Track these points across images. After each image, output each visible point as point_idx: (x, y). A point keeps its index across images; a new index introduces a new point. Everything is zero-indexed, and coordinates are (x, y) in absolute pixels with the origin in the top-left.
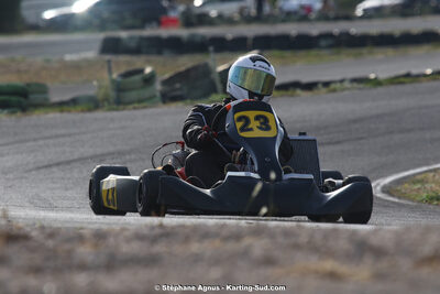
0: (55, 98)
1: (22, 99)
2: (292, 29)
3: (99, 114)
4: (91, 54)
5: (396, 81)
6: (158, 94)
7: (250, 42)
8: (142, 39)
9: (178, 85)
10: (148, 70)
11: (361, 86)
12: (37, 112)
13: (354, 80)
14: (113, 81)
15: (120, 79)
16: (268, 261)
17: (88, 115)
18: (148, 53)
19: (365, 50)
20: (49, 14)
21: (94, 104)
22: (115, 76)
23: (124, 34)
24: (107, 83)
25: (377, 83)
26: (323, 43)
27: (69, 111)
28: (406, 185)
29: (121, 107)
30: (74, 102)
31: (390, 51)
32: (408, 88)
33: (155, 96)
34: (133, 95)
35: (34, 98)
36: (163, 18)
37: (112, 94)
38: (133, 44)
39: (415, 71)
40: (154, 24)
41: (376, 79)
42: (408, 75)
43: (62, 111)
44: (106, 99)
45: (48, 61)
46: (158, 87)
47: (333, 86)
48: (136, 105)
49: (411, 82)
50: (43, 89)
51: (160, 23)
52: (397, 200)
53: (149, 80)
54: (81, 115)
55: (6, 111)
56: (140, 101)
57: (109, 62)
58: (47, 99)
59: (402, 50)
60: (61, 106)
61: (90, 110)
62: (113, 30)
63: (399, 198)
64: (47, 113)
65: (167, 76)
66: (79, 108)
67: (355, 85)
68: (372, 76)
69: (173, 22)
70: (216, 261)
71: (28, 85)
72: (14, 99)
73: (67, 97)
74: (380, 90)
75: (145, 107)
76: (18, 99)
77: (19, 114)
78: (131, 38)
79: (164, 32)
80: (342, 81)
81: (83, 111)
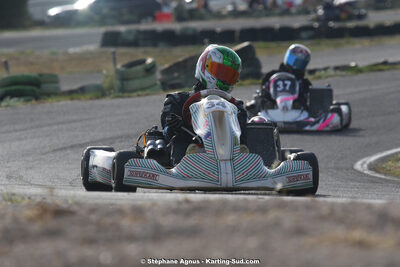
0: (65, 87)
1: (34, 88)
2: (276, 22)
3: (107, 101)
4: (93, 47)
5: (375, 68)
6: (158, 83)
7: (237, 35)
8: (139, 32)
9: (176, 75)
10: (149, 61)
11: (344, 73)
12: (50, 100)
13: (337, 68)
14: (117, 71)
15: (123, 69)
16: (299, 232)
17: (97, 102)
18: (144, 46)
19: (342, 41)
20: (53, 11)
21: (101, 92)
22: (119, 66)
23: (122, 29)
24: (112, 73)
25: (357, 70)
26: (304, 34)
27: (79, 99)
28: (390, 163)
29: (126, 94)
30: (82, 90)
31: (366, 42)
32: (386, 74)
33: (156, 84)
34: (136, 83)
35: (46, 87)
36: (157, 13)
37: (117, 83)
38: (131, 38)
39: (391, 60)
40: (150, 19)
41: (356, 66)
42: (385, 63)
43: (72, 99)
44: (111, 88)
45: (54, 54)
46: (158, 76)
47: (317, 74)
48: (140, 93)
49: (388, 70)
50: (54, 79)
51: (155, 19)
52: (383, 177)
53: (150, 70)
54: (91, 102)
55: (22, 99)
56: (143, 89)
57: (114, 53)
58: (58, 88)
59: (376, 40)
60: (71, 94)
61: (98, 98)
62: (112, 25)
63: (385, 174)
64: (59, 101)
65: (166, 66)
66: (88, 96)
67: (338, 72)
68: (353, 64)
69: (167, 17)
70: (252, 232)
71: (41, 75)
72: (28, 88)
73: (75, 86)
74: (361, 76)
75: (147, 95)
76: (31, 88)
77: (34, 102)
78: (129, 32)
79: (159, 26)
80: (326, 69)
81: (91, 99)
